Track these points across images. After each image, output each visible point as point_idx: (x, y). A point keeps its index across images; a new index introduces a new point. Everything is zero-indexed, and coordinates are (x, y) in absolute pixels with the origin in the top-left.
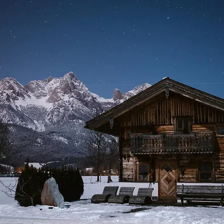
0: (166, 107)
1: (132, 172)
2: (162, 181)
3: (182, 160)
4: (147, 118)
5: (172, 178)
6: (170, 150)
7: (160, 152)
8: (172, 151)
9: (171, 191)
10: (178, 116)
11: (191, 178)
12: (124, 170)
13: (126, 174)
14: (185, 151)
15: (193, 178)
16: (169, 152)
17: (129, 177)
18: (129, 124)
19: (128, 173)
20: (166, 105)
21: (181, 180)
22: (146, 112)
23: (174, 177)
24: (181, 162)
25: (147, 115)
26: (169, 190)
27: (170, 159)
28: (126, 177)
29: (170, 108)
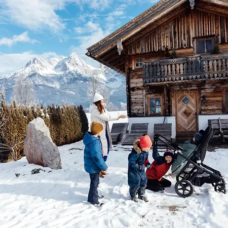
0: (184, 27)
1: (143, 106)
2: (179, 114)
3: (203, 89)
4: (159, 43)
5: (192, 111)
6: (194, 76)
7: (180, 80)
8: (196, 78)
9: (191, 125)
10: (199, 37)
11: (217, 109)
12: (133, 105)
13: (136, 108)
14: (214, 77)
15: (218, 109)
16: (192, 79)
17: (139, 112)
18: (138, 52)
19: (138, 107)
20: (184, 24)
21: (203, 113)
22: (158, 35)
23: (194, 109)
24: (202, 91)
25: (159, 38)
26: (189, 124)
27: (188, 89)
28: (135, 112)
29: (188, 27)
